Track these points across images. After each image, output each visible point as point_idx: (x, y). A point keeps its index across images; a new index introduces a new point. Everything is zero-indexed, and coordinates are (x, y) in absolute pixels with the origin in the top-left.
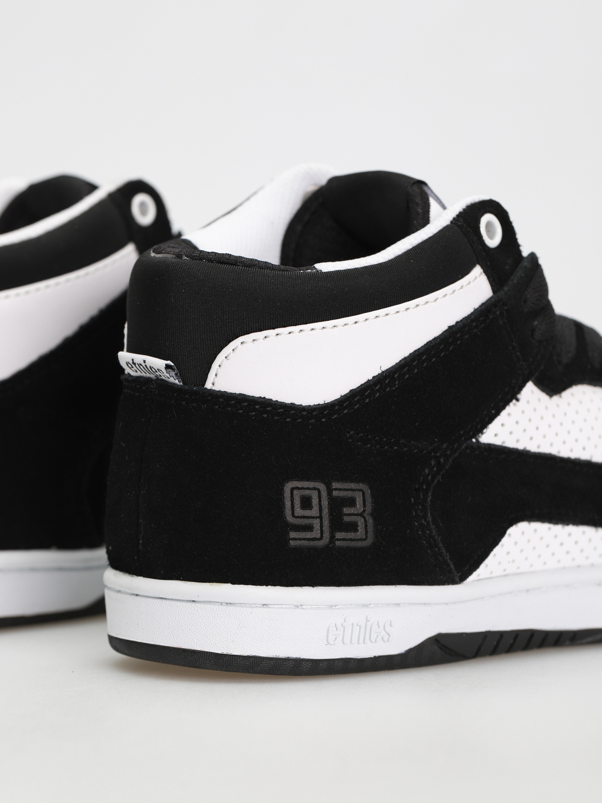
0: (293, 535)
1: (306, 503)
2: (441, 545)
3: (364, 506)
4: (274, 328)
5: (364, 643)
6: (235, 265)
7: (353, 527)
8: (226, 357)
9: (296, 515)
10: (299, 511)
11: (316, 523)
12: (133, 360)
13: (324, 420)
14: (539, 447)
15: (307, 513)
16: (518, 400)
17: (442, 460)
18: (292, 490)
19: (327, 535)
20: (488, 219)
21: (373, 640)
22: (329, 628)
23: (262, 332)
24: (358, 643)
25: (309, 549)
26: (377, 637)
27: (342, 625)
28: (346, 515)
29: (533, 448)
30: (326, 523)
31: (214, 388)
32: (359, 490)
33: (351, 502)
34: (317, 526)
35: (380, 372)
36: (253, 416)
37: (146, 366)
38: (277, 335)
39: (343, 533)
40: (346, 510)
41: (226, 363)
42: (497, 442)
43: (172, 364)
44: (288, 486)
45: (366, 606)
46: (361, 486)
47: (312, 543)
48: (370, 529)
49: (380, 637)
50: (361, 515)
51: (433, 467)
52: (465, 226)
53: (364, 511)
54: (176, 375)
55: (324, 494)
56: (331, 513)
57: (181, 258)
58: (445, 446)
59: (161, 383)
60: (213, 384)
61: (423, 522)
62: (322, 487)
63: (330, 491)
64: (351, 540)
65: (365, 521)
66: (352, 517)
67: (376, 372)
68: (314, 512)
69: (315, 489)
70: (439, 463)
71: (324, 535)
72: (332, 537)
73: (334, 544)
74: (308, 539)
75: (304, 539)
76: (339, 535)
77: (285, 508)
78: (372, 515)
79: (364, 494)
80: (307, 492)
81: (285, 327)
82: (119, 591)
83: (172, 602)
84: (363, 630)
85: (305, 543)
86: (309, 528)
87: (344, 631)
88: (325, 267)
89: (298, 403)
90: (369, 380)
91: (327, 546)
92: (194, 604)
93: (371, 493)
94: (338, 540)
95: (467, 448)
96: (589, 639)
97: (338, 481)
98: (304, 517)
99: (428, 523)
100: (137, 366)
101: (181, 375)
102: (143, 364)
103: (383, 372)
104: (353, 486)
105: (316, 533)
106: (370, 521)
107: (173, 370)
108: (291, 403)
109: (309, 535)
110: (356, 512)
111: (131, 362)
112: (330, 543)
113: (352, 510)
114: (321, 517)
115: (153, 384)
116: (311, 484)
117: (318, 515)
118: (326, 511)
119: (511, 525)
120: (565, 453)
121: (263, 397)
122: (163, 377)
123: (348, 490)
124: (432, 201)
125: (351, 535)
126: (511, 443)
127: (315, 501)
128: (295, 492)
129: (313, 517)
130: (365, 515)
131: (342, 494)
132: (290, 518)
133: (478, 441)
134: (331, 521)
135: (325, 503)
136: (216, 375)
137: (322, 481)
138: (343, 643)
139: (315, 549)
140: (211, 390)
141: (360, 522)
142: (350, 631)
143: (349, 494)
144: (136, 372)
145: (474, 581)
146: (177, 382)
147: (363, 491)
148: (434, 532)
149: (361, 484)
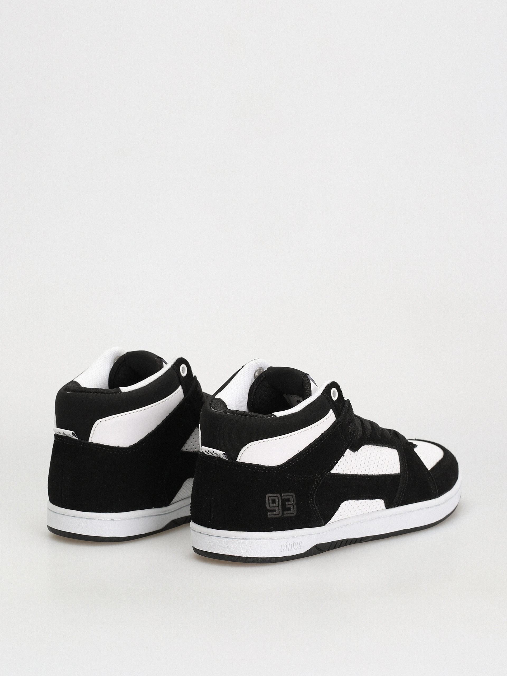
0: (269, 513)
1: (274, 502)
2: (319, 513)
3: (293, 501)
4: (262, 440)
5: (293, 550)
6: (247, 416)
7: (289, 509)
8: (245, 450)
9: (270, 506)
10: (271, 505)
11: (277, 509)
12: (208, 450)
13: (279, 471)
14: (351, 472)
15: (274, 505)
16: (344, 456)
17: (318, 481)
18: (269, 497)
19: (281, 513)
20: (334, 390)
21: (296, 549)
22: (281, 546)
23: (258, 441)
24: (291, 550)
25: (275, 518)
26: (297, 548)
27: (286, 544)
28: (287, 505)
29: (349, 473)
30: (281, 508)
31: (240, 461)
32: (291, 496)
33: (289, 500)
34: (277, 510)
35: (298, 452)
36: (254, 471)
37: (214, 453)
38: (263, 442)
39: (286, 512)
40: (287, 503)
41: (245, 452)
42: (337, 472)
43: (225, 453)
44: (267, 496)
45: (293, 537)
46: (292, 494)
47: (276, 516)
48: (295, 509)
49: (298, 548)
50: (292, 505)
51: (316, 484)
52: (327, 395)
53: (293, 503)
54: (226, 456)
55: (280, 498)
56: (282, 503)
57: (226, 413)
58: (319, 476)
59: (219, 459)
60: (240, 460)
61: (313, 505)
62: (279, 495)
63: (281, 497)
64: (289, 514)
65: (294, 507)
66: (289, 505)
67: (297, 452)
68: (276, 505)
69: (276, 496)
70: (317, 483)
71: (280, 513)
72: (283, 513)
73: (283, 516)
74: (274, 515)
75: (273, 515)
76: (285, 513)
77: (266, 504)
78: (296, 504)
79: (293, 497)
80: (274, 498)
81: (266, 439)
82: (201, 533)
83: (225, 538)
84: (292, 545)
85: (273, 516)
86: (275, 511)
87: (286, 547)
88: (278, 414)
89: (270, 465)
90: (294, 456)
91: (281, 516)
92: (233, 539)
93: (295, 496)
94: (284, 514)
95: (326, 476)
96: (366, 540)
97: (284, 493)
98: (273, 507)
99: (314, 505)
100: (210, 452)
101: (227, 456)
102: (213, 452)
103: (299, 452)
104: (289, 494)
105: (277, 513)
106: (295, 506)
107: (225, 455)
108: (268, 466)
109: (275, 513)
110: (290, 504)
111: (207, 451)
112: (282, 515)
113: (289, 503)
114: (279, 507)
115: (216, 459)
116: (275, 495)
117: (278, 506)
118: (280, 504)
119: (342, 502)
120: (359, 473)
121: (258, 464)
122: (220, 457)
123: (287, 496)
124: (311, 382)
125: (289, 512)
126: (341, 472)
127: (276, 501)
128: (270, 498)
129: (276, 507)
130: (293, 504)
131: (286, 497)
132: (268, 508)
133: (330, 473)
134: (282, 508)
135: (280, 501)
136: (241, 457)
137: (279, 493)
138: (286, 551)
139: (277, 518)
140: (239, 462)
141: (292, 507)
142: (288, 546)
143: (288, 497)
144: (208, 453)
145: (328, 524)
146: (226, 459)
147: (292, 496)
148: (316, 508)
149: (292, 493)
